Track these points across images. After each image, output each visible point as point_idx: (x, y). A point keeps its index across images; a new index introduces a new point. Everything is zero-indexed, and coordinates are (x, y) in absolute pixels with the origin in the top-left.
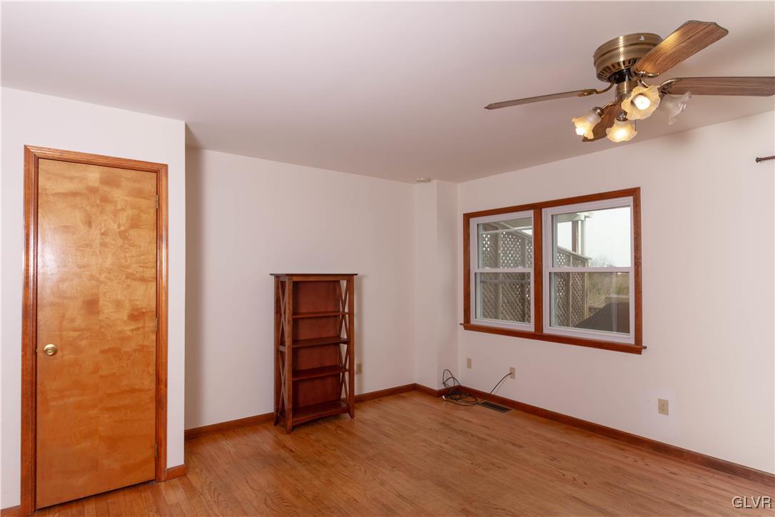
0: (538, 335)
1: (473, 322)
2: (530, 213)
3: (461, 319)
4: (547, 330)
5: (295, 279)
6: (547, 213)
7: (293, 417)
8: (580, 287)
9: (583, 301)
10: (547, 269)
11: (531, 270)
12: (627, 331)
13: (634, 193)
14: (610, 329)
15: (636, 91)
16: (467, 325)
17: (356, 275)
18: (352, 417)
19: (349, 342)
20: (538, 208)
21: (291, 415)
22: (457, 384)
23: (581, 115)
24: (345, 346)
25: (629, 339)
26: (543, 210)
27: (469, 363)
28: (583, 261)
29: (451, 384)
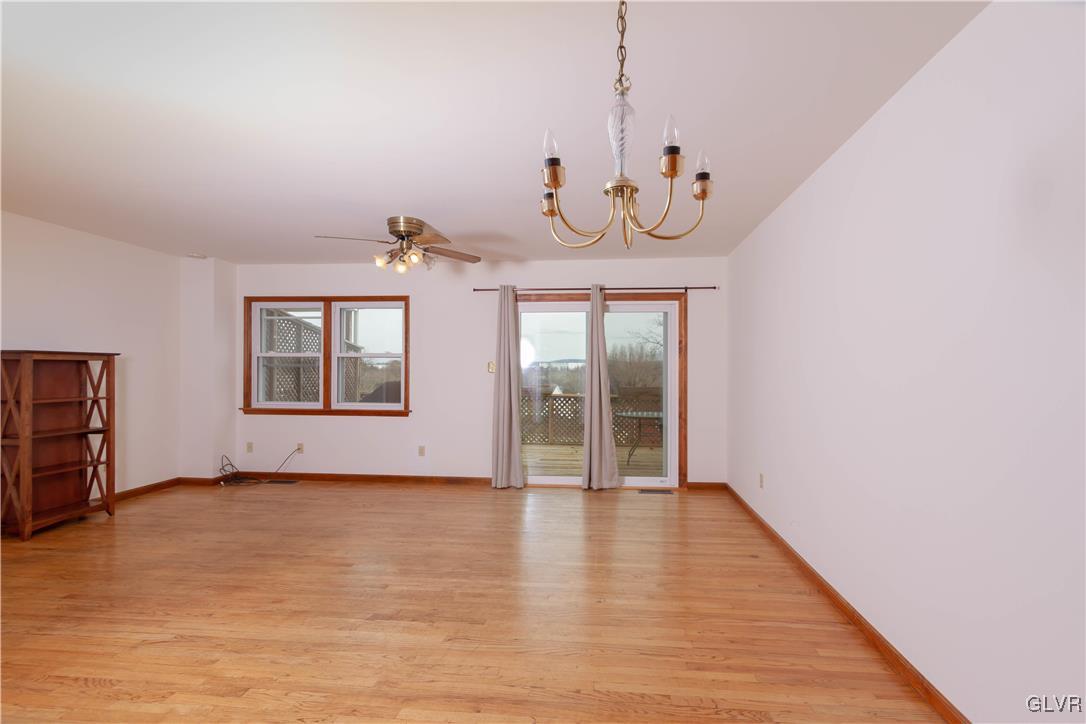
0: (327, 411)
1: (255, 405)
2: (321, 304)
3: (240, 403)
4: (335, 406)
5: (37, 357)
6: (336, 306)
7: (34, 520)
8: (353, 375)
9: (355, 388)
10: (336, 353)
11: (321, 356)
12: (399, 402)
13: (405, 299)
14: (381, 401)
15: (411, 251)
16: (248, 409)
17: (118, 354)
18: (111, 514)
19: (107, 431)
20: (328, 301)
21: (30, 519)
22: (235, 471)
23: (380, 255)
24: (100, 437)
25: (400, 407)
26: (333, 303)
27: (250, 447)
28: (356, 349)
29: (229, 470)
